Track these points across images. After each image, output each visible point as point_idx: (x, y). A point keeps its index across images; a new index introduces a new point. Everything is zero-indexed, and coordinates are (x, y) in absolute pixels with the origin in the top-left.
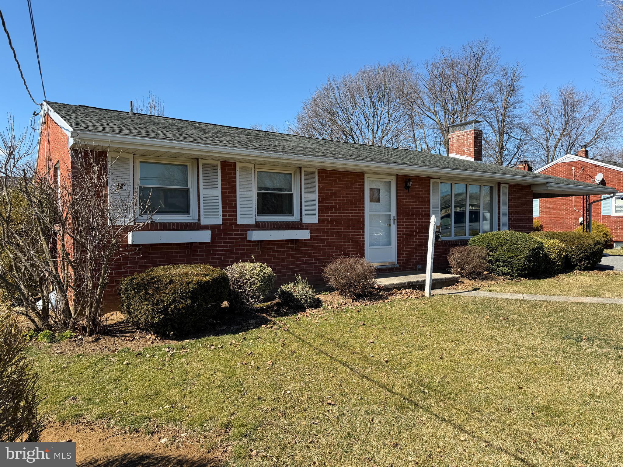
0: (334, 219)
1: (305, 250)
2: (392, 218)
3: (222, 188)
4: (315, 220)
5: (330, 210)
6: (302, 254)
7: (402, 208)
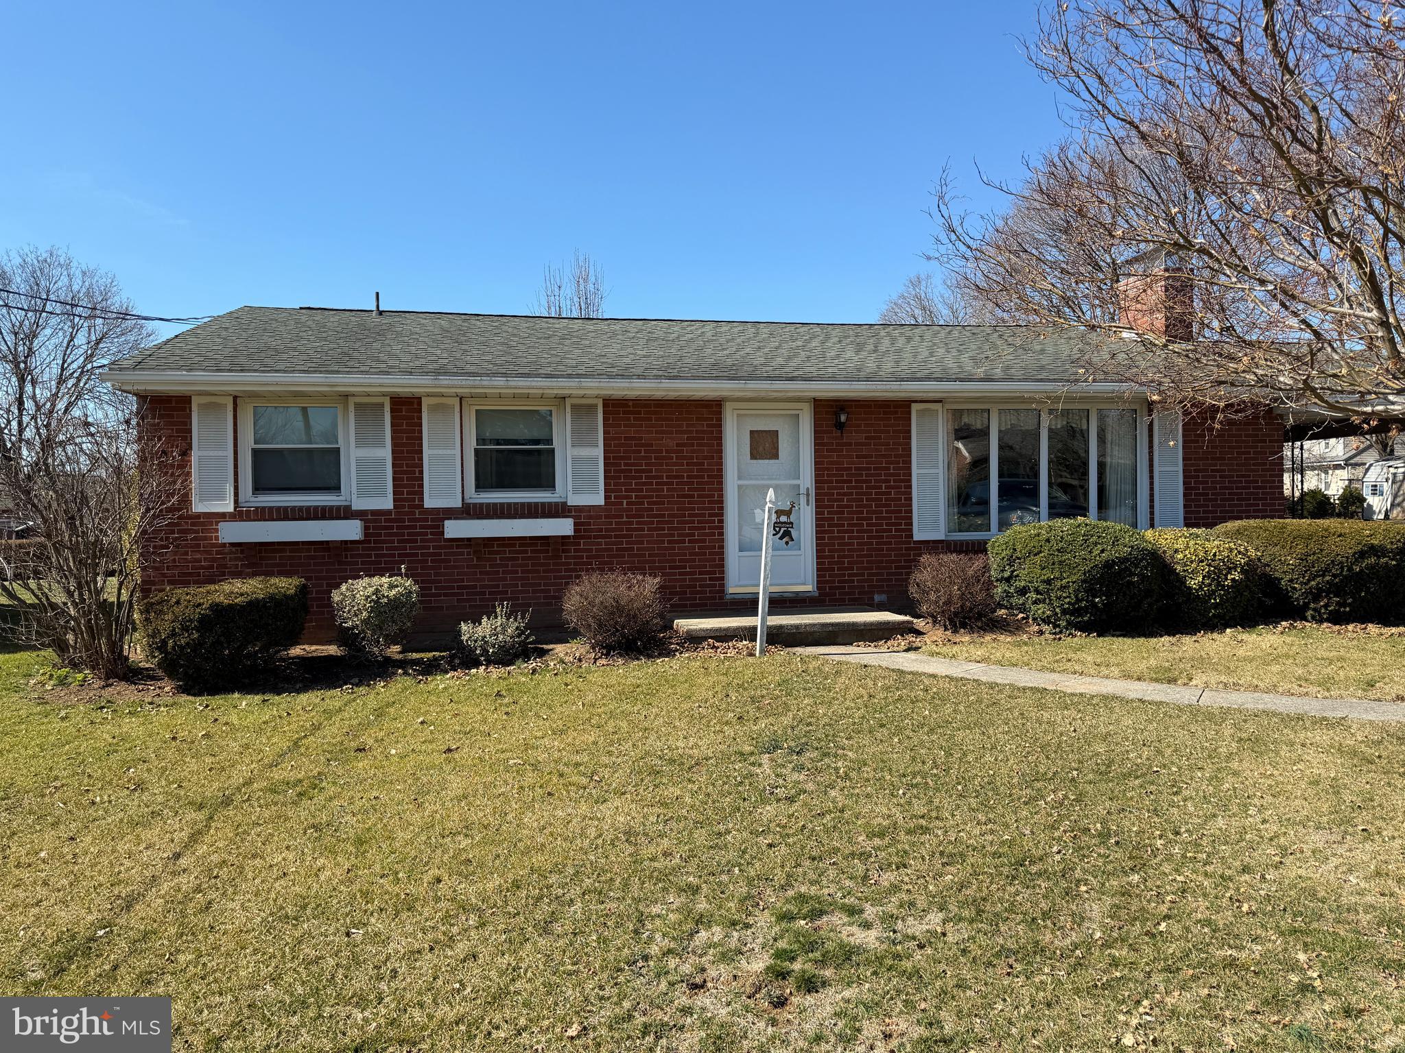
0: (645, 497)
1: (575, 557)
2: (803, 490)
3: (394, 445)
4: (598, 499)
5: (634, 478)
6: (569, 564)
7: (828, 469)
